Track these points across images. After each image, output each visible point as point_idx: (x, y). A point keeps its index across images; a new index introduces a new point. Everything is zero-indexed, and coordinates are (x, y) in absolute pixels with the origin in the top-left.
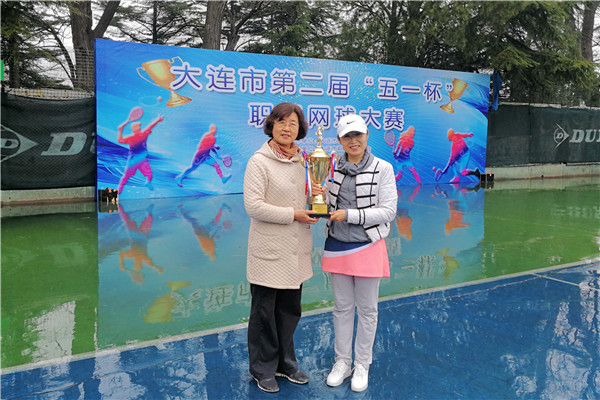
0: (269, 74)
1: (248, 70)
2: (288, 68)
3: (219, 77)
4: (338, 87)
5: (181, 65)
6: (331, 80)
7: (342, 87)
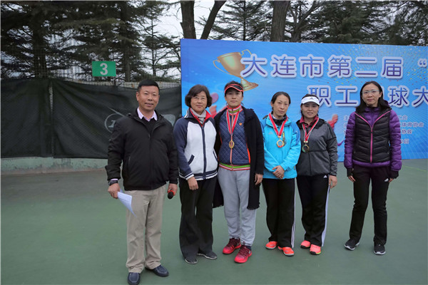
0: (326, 61)
1: (308, 58)
2: (344, 54)
3: (282, 65)
4: (392, 69)
5: (249, 56)
6: (385, 64)
7: (396, 69)
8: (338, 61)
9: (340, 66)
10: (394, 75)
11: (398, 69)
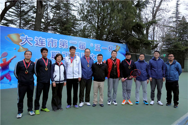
1: (51, 39)
2: (65, 39)
3: (39, 41)
4: (82, 46)
5: (24, 36)
6: (80, 44)
7: (83, 46)
8: (63, 42)
9: (64, 44)
10: (83, 49)
11: (84, 47)
